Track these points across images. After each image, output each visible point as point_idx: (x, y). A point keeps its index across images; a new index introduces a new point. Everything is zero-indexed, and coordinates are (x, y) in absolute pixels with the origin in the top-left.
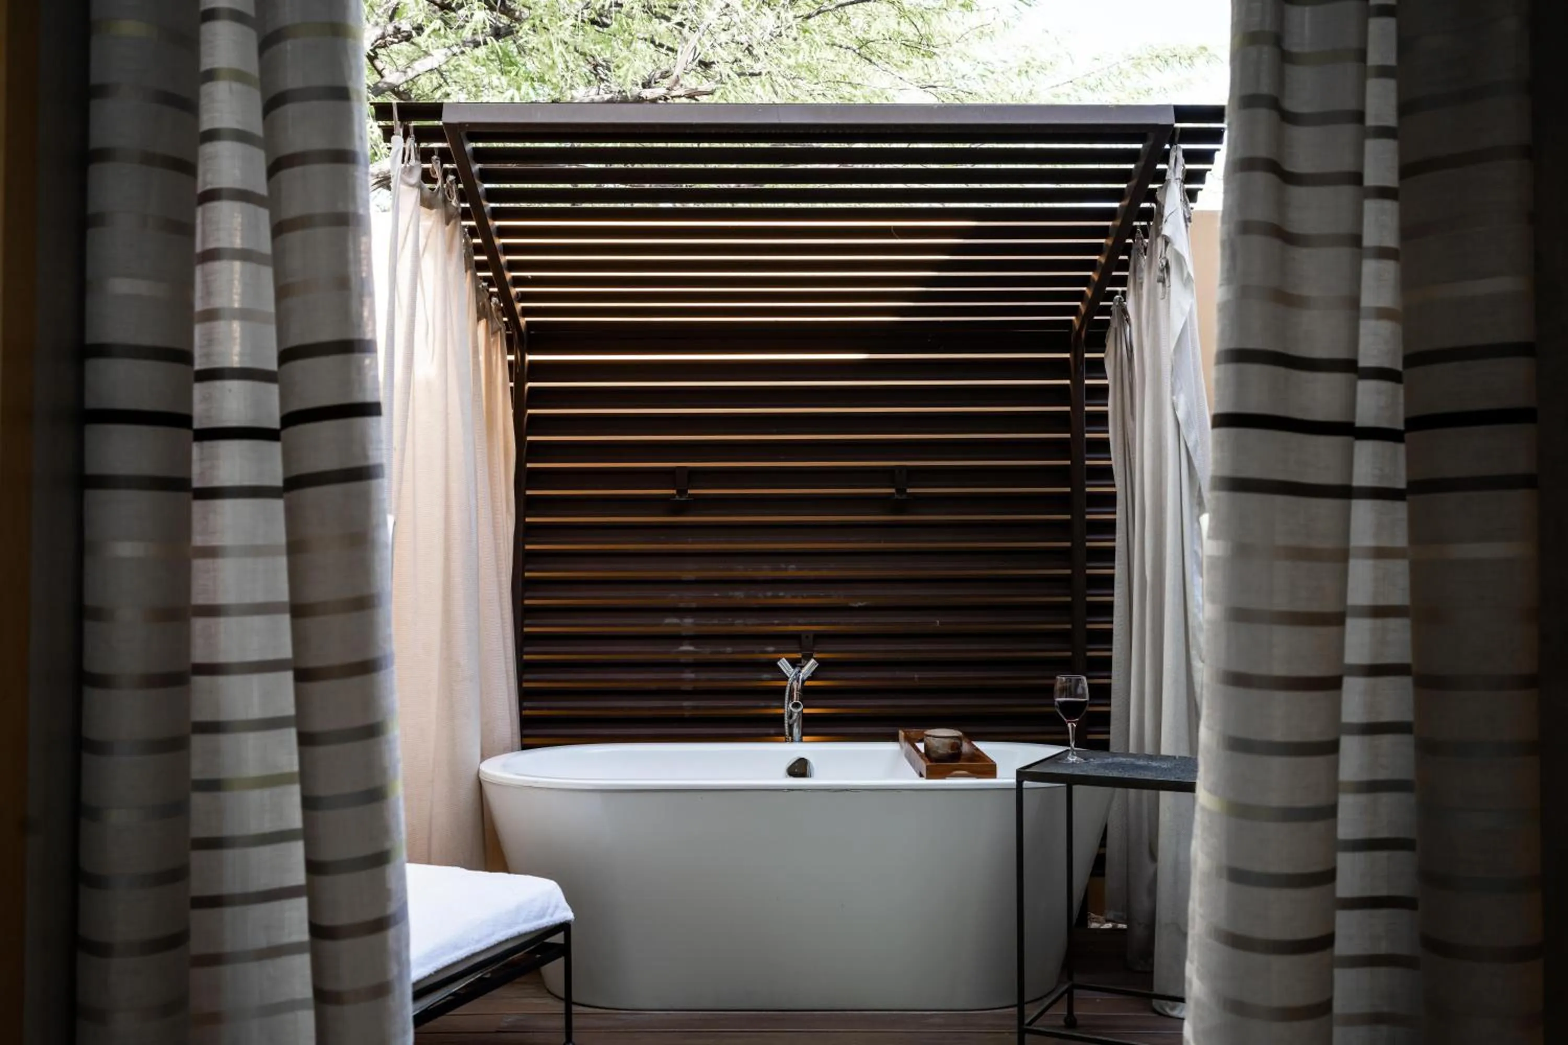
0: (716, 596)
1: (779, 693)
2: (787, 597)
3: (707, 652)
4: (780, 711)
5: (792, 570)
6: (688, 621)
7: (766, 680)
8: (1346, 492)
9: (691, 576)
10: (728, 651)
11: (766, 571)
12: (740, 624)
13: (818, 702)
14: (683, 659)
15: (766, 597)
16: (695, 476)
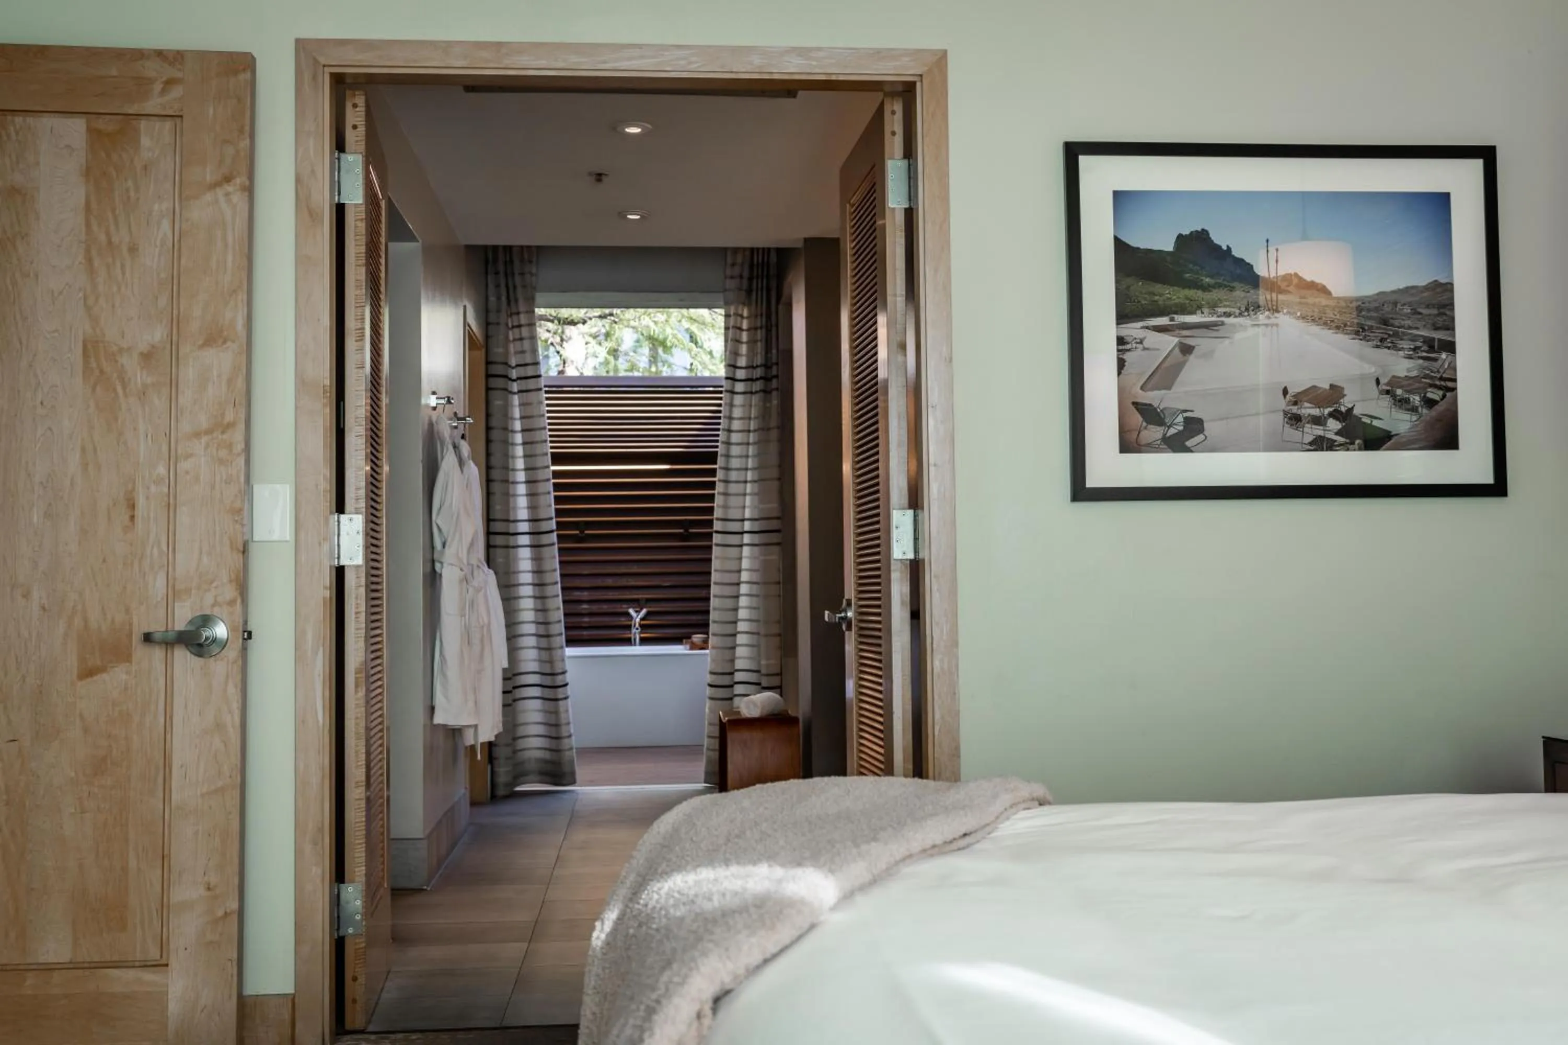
0: (599, 582)
1: (629, 627)
2: (632, 582)
3: (595, 608)
4: (629, 636)
5: (635, 569)
6: (586, 593)
7: (623, 621)
8: (742, 533)
9: (586, 572)
10: (605, 608)
11: (623, 569)
12: (611, 595)
13: (649, 631)
14: (584, 612)
15: (623, 582)
16: (589, 525)
